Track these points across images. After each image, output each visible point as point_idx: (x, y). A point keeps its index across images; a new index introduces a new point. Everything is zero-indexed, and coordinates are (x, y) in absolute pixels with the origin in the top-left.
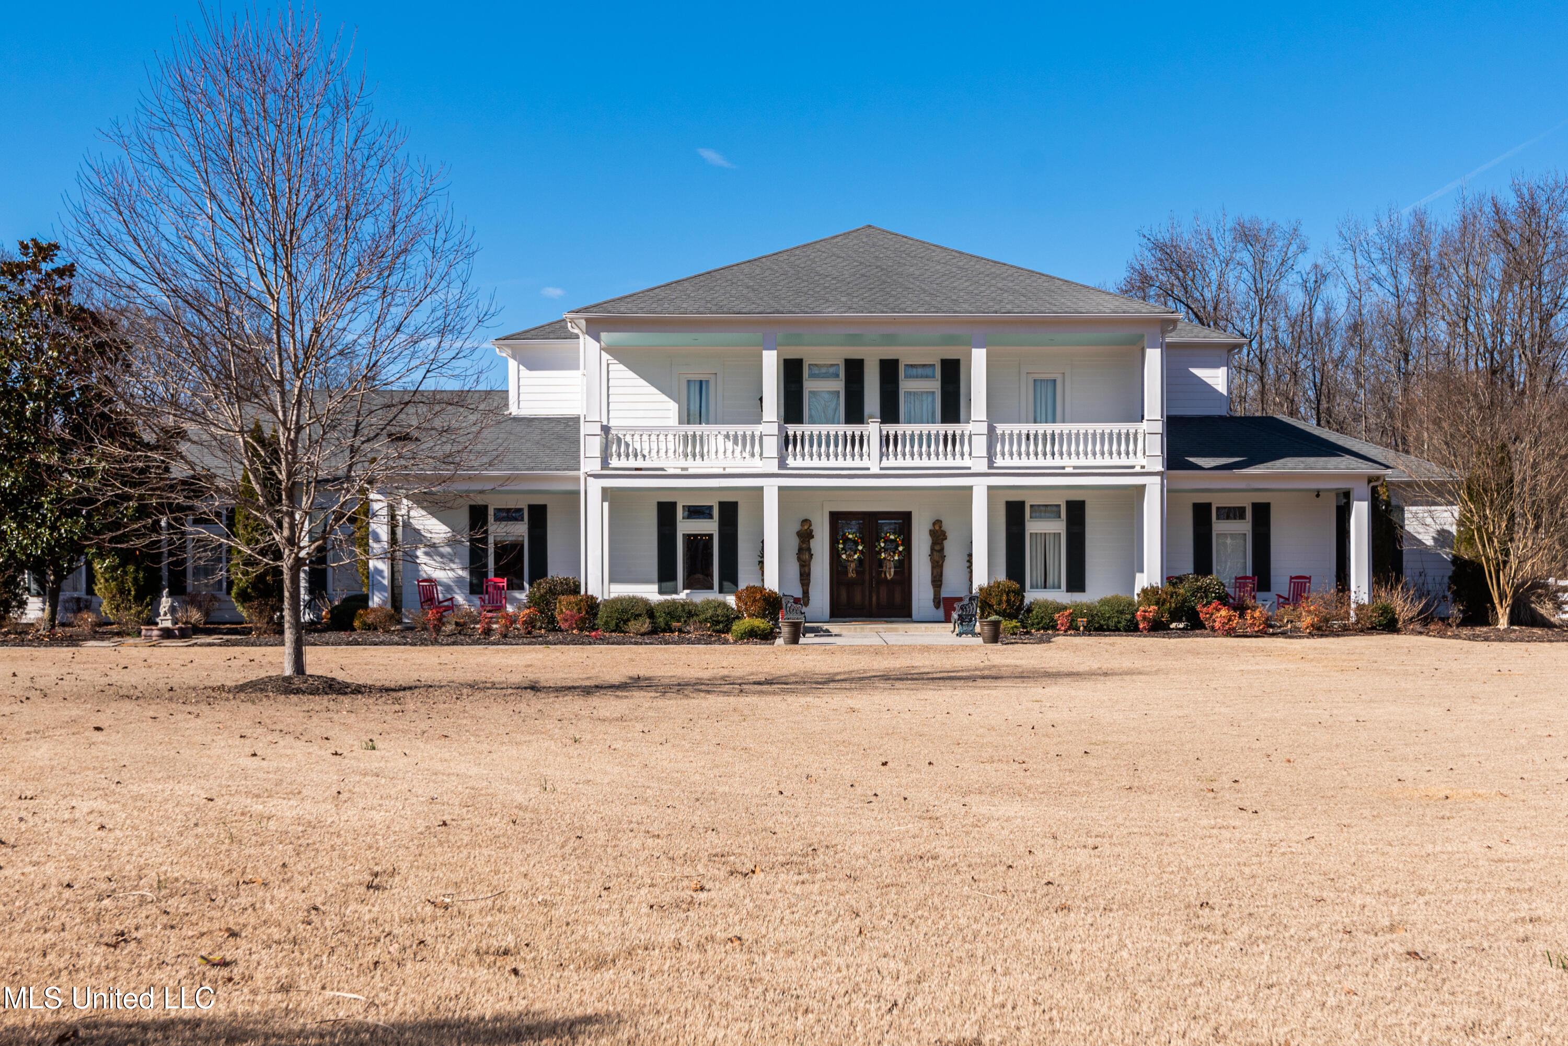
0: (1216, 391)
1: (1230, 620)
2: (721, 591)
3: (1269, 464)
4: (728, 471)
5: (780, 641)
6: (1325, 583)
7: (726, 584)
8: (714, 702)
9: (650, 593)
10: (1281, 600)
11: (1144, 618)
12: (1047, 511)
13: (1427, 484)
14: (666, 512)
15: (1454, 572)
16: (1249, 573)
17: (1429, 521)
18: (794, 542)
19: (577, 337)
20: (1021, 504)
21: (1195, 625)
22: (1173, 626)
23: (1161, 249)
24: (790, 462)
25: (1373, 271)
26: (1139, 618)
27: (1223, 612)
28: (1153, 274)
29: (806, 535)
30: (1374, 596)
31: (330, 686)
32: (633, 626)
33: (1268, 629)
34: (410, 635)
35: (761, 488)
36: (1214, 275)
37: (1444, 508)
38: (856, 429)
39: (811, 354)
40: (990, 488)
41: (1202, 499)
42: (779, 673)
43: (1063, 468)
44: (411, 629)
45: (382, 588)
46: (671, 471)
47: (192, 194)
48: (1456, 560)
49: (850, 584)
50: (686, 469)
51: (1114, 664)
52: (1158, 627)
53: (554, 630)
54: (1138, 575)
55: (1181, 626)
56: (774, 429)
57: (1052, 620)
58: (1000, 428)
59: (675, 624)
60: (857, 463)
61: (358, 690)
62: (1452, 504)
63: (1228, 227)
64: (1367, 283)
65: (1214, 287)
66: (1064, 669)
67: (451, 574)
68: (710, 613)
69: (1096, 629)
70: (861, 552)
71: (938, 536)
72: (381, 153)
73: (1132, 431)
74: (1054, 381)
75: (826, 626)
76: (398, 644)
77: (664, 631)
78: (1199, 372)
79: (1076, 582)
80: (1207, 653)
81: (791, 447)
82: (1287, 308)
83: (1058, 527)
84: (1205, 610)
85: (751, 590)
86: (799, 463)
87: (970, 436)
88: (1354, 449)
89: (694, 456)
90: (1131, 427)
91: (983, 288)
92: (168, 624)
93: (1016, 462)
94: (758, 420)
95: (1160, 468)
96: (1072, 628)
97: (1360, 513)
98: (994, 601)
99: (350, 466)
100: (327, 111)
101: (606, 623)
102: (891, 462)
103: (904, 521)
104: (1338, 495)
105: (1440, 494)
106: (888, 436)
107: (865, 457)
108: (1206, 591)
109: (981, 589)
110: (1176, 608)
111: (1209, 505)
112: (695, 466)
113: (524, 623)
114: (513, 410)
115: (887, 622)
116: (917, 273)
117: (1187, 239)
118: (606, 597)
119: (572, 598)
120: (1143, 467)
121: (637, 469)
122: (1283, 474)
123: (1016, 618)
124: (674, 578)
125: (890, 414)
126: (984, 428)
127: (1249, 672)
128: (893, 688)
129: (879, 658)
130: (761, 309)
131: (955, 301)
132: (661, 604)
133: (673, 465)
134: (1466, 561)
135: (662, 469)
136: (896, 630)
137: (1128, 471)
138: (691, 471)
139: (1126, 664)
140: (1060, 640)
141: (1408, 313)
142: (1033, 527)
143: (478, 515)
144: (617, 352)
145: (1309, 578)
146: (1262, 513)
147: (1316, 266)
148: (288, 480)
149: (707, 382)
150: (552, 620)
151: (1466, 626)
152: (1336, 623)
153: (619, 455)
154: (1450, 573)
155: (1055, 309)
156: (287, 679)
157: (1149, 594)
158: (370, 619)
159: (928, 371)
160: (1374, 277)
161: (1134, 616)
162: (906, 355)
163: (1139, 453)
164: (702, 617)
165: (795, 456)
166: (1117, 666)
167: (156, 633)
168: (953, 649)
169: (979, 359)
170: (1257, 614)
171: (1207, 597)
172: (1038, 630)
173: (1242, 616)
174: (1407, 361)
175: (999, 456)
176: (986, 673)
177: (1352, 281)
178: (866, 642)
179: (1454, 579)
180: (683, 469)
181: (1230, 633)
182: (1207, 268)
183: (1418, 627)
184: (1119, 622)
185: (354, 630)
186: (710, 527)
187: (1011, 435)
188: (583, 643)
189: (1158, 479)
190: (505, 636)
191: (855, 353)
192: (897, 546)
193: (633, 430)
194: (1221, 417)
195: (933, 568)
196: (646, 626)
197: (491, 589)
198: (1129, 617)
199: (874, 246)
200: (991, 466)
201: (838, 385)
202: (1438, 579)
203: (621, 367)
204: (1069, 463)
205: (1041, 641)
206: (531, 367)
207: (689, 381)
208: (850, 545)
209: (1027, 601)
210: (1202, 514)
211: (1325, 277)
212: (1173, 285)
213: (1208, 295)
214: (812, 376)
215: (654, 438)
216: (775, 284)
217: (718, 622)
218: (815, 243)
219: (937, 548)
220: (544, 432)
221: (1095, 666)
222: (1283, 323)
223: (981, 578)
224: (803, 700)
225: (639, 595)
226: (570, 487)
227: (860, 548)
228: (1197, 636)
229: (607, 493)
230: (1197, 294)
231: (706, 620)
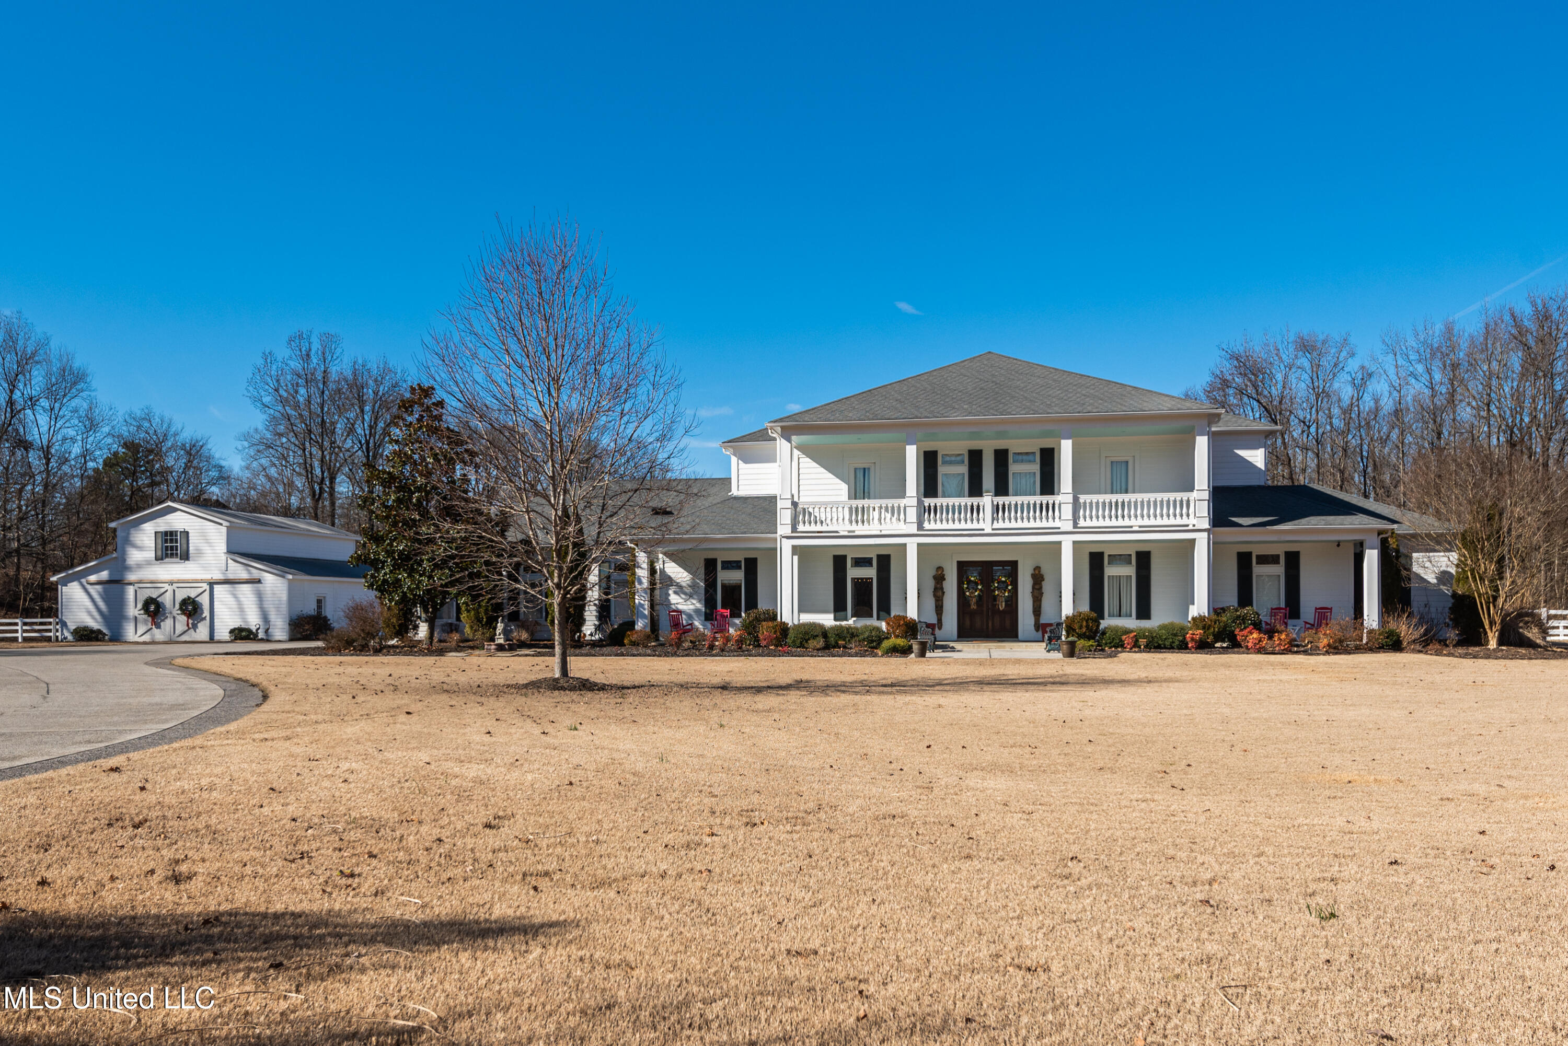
0: (1256, 467)
1: (1260, 641)
2: (878, 619)
3: (1296, 522)
4: (884, 533)
5: (913, 655)
6: (1343, 614)
7: (881, 613)
8: (845, 699)
9: (827, 620)
10: (1308, 626)
11: (1192, 639)
12: (1123, 559)
13: (1428, 535)
14: (839, 562)
15: (1453, 604)
16: (1283, 605)
17: (1428, 564)
18: (930, 584)
19: (775, 439)
20: (1101, 554)
21: (1235, 645)
22: (1218, 645)
23: (1237, 359)
24: (926, 525)
25: (1411, 369)
26: (1188, 640)
27: (1255, 635)
28: (1229, 378)
29: (939, 578)
30: (1383, 622)
31: (584, 685)
32: (812, 643)
33: (1293, 647)
34: (659, 649)
35: (905, 545)
36: (1279, 377)
37: (1442, 554)
38: (975, 501)
39: (943, 447)
40: (1074, 542)
41: (1244, 549)
42: (904, 678)
43: (1131, 527)
44: (663, 645)
45: (644, 616)
46: (842, 533)
47: (496, 352)
48: (1454, 595)
49: (972, 614)
50: (854, 532)
51: (1160, 674)
52: (1203, 646)
53: (759, 646)
54: (1191, 607)
55: (1225, 645)
56: (914, 502)
57: (1121, 640)
58: (1083, 498)
59: (841, 642)
60: (975, 525)
61: (603, 688)
62: (1450, 551)
63: (1290, 340)
64: (1405, 379)
65: (1279, 386)
66: (1118, 678)
67: (692, 607)
68: (867, 634)
69: (1155, 648)
70: (981, 590)
71: (1038, 578)
72: (618, 318)
73: (1185, 499)
74: (1127, 462)
75: (952, 644)
76: (649, 655)
77: (834, 647)
78: (1242, 453)
79: (1144, 612)
80: (1237, 666)
81: (926, 514)
82: (1340, 400)
83: (1129, 571)
84: (1241, 633)
85: (898, 618)
86: (932, 526)
87: (1060, 505)
88: (1371, 509)
89: (857, 522)
90: (1184, 496)
91: (1071, 395)
92: (501, 641)
93: (1095, 523)
94: (902, 494)
95: (1207, 526)
96: (1136, 645)
97: (1371, 559)
98: (1076, 627)
99: (599, 533)
100: (582, 291)
101: (794, 641)
102: (1000, 525)
103: (1012, 567)
104: (1355, 545)
105: (1439, 543)
106: (998, 505)
107: (981, 521)
108: (1243, 619)
109: (1067, 618)
110: (1218, 632)
111: (1250, 554)
112: (860, 529)
113: (737, 641)
114: (734, 492)
115: (999, 641)
116: (1022, 385)
117: (1258, 349)
118: (796, 622)
119: (770, 624)
120: (1194, 526)
121: (818, 532)
122: (1306, 529)
123: (1094, 638)
124: (845, 609)
125: (1002, 489)
126: (1070, 498)
127: (1264, 681)
128: (982, 690)
129: (981, 668)
130: (905, 415)
131: (1049, 406)
132: (833, 628)
133: (844, 528)
134: (1460, 595)
135: (837, 532)
136: (1004, 647)
137: (1184, 529)
138: (857, 533)
139: (1169, 674)
140: (1123, 656)
141: (1440, 401)
142: (1111, 571)
143: (710, 565)
144: (805, 450)
145: (1331, 609)
146: (1293, 560)
147: (1363, 368)
148: (557, 543)
149: (869, 469)
150: (757, 639)
151: (1462, 646)
152: (1352, 644)
153: (804, 523)
154: (1450, 605)
155: (1124, 408)
156: (556, 680)
157: (1199, 621)
158: (634, 638)
159: (1031, 457)
160: (1412, 374)
161: (1185, 638)
162: (1014, 446)
163: (1192, 516)
164: (861, 637)
165: (929, 521)
166: (1161, 675)
167: (493, 647)
168: (1038, 662)
169: (1066, 448)
170: (1283, 637)
171: (1244, 623)
172: (1110, 648)
173: (1271, 638)
174: (1439, 438)
175: (1082, 519)
176: (1058, 679)
177: (1393, 377)
178: (976, 656)
179: (1453, 610)
180: (849, 532)
181: (1261, 651)
182: (1274, 371)
183: (1418, 647)
184: (1173, 642)
185: (623, 645)
186: (870, 573)
187: (1091, 503)
188: (775, 656)
189: (1205, 534)
190: (723, 650)
191: (976, 445)
192: (1007, 586)
193: (814, 504)
194: (1259, 487)
195: (1034, 602)
196: (821, 643)
197: (718, 617)
198: (1181, 638)
199: (992, 366)
200: (1075, 526)
201: (964, 469)
202: (1440, 610)
203: (808, 460)
204: (1136, 523)
205: (1110, 656)
206: (746, 462)
207: (856, 469)
208: (972, 585)
209: (1102, 627)
210: (1244, 561)
211: (1370, 375)
212: (1246, 386)
213: (1274, 391)
214: (944, 463)
215: (828, 510)
216: (916, 398)
217: (872, 641)
218: (949, 366)
219: (1037, 587)
220: (755, 506)
221: (1143, 675)
222: (1336, 411)
223: (1067, 609)
224: (908, 698)
225: (817, 621)
226: (769, 545)
227: (980, 587)
228: (1234, 653)
229: (795, 550)
230: (1266, 393)
231: (864, 640)
